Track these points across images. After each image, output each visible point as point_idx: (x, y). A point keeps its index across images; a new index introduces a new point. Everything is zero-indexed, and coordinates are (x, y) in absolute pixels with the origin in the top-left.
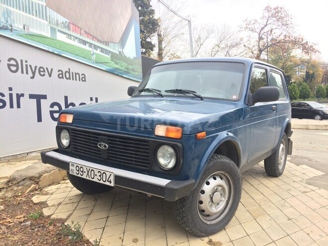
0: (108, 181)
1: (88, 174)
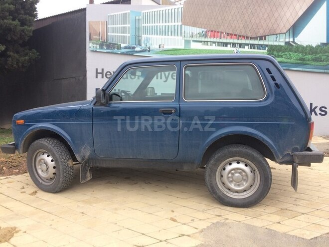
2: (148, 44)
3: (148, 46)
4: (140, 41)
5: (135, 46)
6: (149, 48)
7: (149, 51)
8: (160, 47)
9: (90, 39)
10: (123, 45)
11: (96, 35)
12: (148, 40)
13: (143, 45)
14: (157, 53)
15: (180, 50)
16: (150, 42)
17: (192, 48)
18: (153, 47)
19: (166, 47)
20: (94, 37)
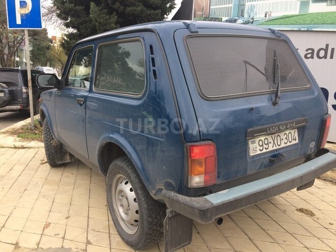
2: (251, 14)
3: (251, 17)
4: (243, 11)
5: (237, 18)
6: (253, 19)
7: (252, 23)
8: (266, 16)
9: (195, 17)
10: (224, 19)
11: (199, 10)
12: (252, 8)
13: (246, 16)
14: (262, 24)
15: (292, 16)
16: (255, 11)
17: (310, 12)
18: (258, 16)
19: (275, 15)
20: (198, 13)
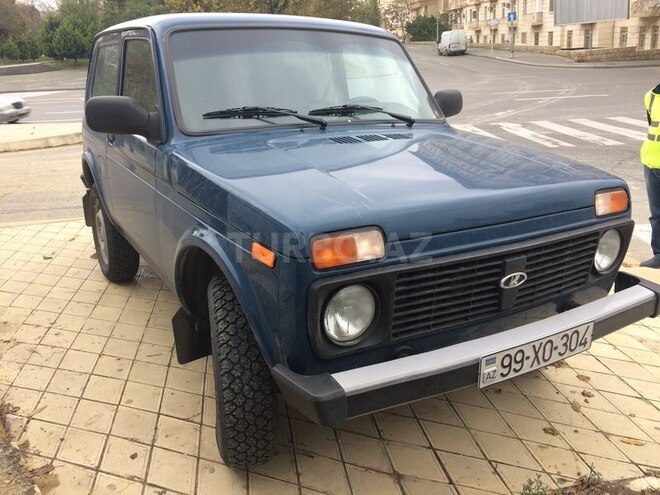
0: (581, 344)
1: (537, 356)
